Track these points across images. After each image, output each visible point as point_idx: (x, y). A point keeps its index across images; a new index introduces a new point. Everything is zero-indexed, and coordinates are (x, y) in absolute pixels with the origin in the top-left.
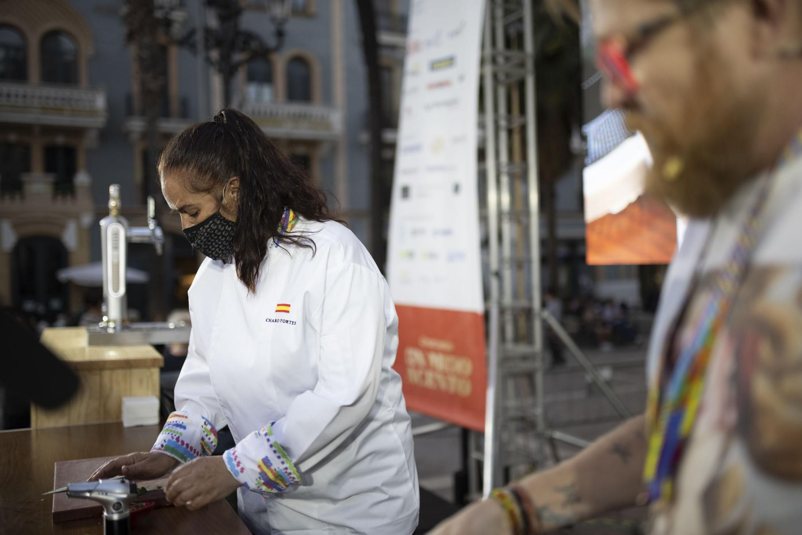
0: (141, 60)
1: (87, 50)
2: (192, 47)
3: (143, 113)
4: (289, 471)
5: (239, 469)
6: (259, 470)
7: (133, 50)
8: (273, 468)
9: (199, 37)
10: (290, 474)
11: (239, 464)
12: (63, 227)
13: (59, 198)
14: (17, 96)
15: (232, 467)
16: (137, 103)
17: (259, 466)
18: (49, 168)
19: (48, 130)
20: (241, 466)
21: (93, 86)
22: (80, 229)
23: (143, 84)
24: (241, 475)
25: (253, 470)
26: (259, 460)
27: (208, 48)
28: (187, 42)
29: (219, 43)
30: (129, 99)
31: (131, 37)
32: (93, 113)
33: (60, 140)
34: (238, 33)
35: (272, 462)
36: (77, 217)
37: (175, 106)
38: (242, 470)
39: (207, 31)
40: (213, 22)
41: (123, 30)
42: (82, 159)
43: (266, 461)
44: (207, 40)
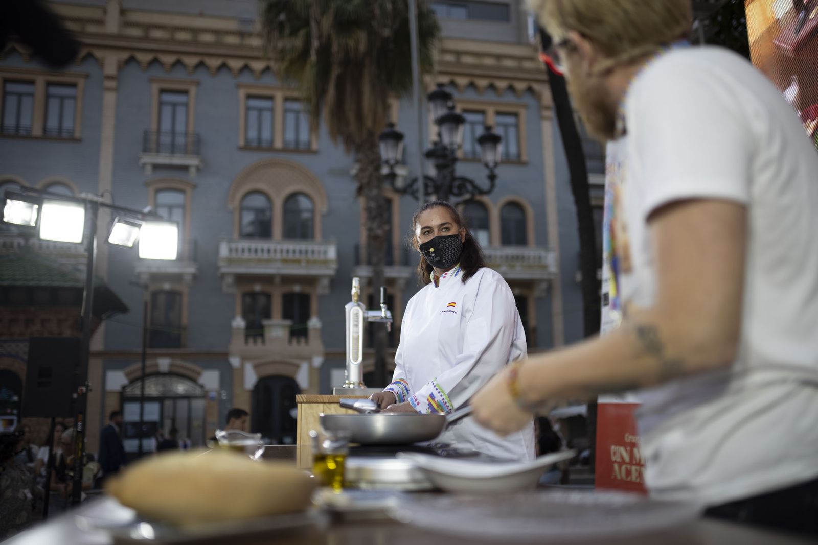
0: (368, 210)
1: (322, 207)
2: (414, 194)
3: (369, 263)
4: (445, 401)
5: (416, 403)
6: (428, 403)
7: (362, 202)
8: (436, 400)
9: (420, 185)
10: (446, 403)
11: (416, 400)
12: (297, 367)
13: (294, 340)
14: (262, 250)
15: (413, 403)
16: (363, 253)
17: (428, 400)
18: (286, 315)
19: (287, 280)
20: (418, 401)
21: (326, 240)
22: (311, 368)
23: (370, 230)
24: (417, 406)
25: (424, 403)
26: (428, 396)
27: (427, 194)
28: (408, 190)
29: (437, 190)
30: (357, 248)
31: (360, 190)
32: (326, 262)
33: (297, 288)
34: (454, 179)
35: (435, 395)
36: (309, 359)
37: (397, 254)
38: (418, 404)
39: (427, 178)
40: (432, 172)
41: (354, 186)
42: (314, 306)
43: (432, 396)
44: (426, 186)
